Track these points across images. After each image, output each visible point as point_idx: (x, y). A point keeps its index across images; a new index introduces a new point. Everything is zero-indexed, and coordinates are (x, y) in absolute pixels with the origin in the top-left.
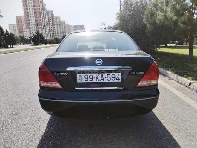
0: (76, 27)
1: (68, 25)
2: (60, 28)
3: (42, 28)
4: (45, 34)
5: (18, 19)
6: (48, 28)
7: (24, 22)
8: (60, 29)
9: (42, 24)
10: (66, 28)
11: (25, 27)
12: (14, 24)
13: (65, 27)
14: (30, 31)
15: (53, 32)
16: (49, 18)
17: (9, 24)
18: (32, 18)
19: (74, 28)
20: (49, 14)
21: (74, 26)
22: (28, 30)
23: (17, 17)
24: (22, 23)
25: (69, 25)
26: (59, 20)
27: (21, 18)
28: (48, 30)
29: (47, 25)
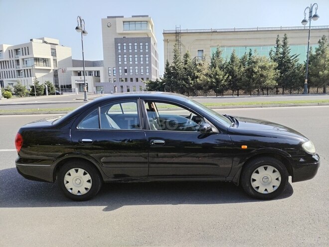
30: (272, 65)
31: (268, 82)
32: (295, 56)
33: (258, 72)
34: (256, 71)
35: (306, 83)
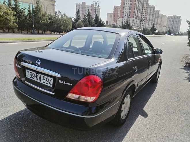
0: (171, 18)
1: (162, 15)
2: (153, 18)
3: (133, 17)
4: (135, 24)
5: (116, 8)
6: (139, 18)
7: (120, 11)
8: (152, 20)
9: (135, 14)
10: (160, 18)
11: (119, 16)
12: (111, 13)
13: (158, 18)
14: (123, 20)
15: (144, 22)
16: (143, 7)
17: (108, 13)
18: (127, 8)
19: (168, 19)
20: (144, 3)
21: (168, 17)
22: (121, 19)
23: (115, 6)
24: (117, 12)
25: (164, 16)
26: (154, 9)
27: (118, 7)
28: (139, 20)
29: (139, 15)
30: (12, 13)
31: (11, 24)
32: (24, 9)
33: (3, 15)
34: (2, 15)
35: (33, 27)
